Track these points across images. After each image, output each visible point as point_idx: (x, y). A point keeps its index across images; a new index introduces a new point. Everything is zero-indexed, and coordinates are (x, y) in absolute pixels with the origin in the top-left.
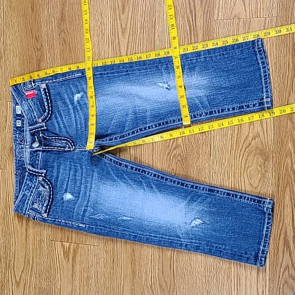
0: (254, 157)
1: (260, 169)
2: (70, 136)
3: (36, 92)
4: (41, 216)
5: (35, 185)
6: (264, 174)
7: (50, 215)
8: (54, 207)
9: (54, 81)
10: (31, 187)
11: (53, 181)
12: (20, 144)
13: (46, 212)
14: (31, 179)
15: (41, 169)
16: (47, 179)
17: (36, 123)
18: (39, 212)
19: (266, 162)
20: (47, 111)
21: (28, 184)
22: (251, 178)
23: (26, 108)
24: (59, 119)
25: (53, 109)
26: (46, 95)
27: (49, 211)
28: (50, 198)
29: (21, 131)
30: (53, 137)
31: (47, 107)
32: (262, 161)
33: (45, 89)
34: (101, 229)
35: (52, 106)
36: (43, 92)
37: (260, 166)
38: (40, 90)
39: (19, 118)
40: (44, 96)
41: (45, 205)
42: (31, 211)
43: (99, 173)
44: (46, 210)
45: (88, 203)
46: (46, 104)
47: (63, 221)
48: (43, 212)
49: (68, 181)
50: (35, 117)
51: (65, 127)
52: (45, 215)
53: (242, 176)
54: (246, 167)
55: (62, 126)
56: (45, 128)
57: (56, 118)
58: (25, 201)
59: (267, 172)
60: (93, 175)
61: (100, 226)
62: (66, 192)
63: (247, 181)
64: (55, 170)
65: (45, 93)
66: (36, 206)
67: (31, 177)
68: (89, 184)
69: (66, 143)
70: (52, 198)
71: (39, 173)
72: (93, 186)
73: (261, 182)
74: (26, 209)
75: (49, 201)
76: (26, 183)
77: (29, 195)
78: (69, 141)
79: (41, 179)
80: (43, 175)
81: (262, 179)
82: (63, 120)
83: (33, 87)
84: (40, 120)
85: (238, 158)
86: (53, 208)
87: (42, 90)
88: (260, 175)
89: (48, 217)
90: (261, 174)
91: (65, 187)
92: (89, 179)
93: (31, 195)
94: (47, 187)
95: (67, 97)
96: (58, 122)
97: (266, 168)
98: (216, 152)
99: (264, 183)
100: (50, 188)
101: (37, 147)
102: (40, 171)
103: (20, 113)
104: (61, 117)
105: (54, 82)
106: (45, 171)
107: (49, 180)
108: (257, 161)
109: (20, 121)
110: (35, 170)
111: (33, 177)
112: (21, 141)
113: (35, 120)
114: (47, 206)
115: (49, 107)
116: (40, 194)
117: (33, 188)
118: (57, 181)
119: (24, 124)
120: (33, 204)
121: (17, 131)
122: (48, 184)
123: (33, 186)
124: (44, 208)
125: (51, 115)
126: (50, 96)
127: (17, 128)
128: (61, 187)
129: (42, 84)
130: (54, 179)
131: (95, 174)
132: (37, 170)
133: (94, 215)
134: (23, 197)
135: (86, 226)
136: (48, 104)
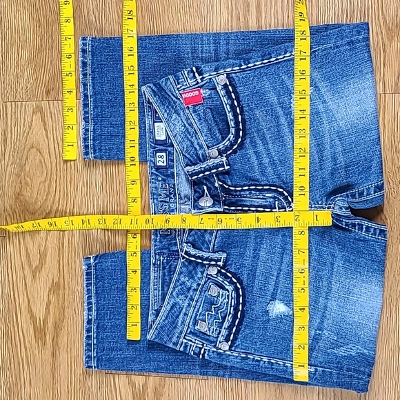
0: (37, 198)
1: (28, 179)
2: (284, 183)
3: (205, 93)
4: (215, 346)
5: (199, 285)
6: (21, 170)
7: (236, 347)
8: (248, 331)
9: (244, 67)
10: (189, 289)
11: (244, 277)
12: (166, 202)
13: (227, 340)
14: (190, 272)
15: (214, 252)
16: (230, 272)
17: (205, 158)
18: (211, 339)
19: (18, 190)
20: (233, 130)
21: (184, 283)
22: (41, 162)
23: (179, 128)
24: (261, 148)
25: (248, 127)
26: (230, 97)
27: (235, 339)
28: (236, 310)
29: (168, 176)
30: (245, 185)
31: (232, 124)
32: (24, 193)
33: (225, 86)
34: (351, 376)
35: (244, 121)
36: (222, 93)
37: (27, 184)
38: (215, 89)
39: (162, 147)
40: (225, 100)
41: (226, 324)
42: (191, 337)
43: (347, 260)
44: (229, 336)
45: (322, 322)
46: (230, 116)
47: (265, 359)
48: (221, 339)
49: (278, 277)
50: (201, 147)
51: (272, 163)
52: (225, 347)
53: (54, 165)
54: (48, 182)
55: (266, 160)
56: (227, 168)
57: (254, 145)
58: (178, 317)
59: (16, 175)
60: (333, 264)
61: (349, 370)
62: (273, 299)
63: (47, 157)
64: (249, 253)
65: (228, 92)
66: (202, 327)
67: (191, 268)
68: (324, 283)
69: (274, 198)
70: (243, 311)
71: (212, 260)
72: (335, 286)
73: (25, 157)
74: (181, 333)
75: (235, 317)
76: (178, 280)
77: (186, 304)
78: (282, 194)
79: (213, 271)
80: (221, 264)
81: (23, 162)
82: (268, 149)
83: (198, 83)
84: (214, 152)
85: (62, 196)
86: (245, 331)
87: (219, 88)
88: (27, 169)
89: (230, 350)
90: (25, 170)
91: (271, 288)
92: (325, 273)
93: (189, 305)
94: (230, 288)
95: (276, 101)
96: (256, 153)
97: (19, 181)
98: (97, 205)
99: (20, 155)
100: (236, 290)
101: (209, 207)
102: (214, 256)
103: (163, 138)
104: (265, 143)
105: (244, 70)
106: (224, 255)
107: (234, 275)
108: (32, 192)
109: (164, 154)
110: (200, 254)
111: (194, 269)
112: (167, 196)
113: (200, 152)
114: (230, 328)
115: (237, 123)
116: (211, 303)
117: (194, 290)
118: (254, 276)
119: (172, 161)
120: (195, 323)
121: (157, 175)
122: (231, 283)
123: (195, 286)
124: (224, 332)
125: (244, 138)
126: (238, 98)
127: (158, 168)
128: (263, 288)
129: (218, 75)
130: (245, 273)
131: (339, 263)
132: (206, 255)
133: (337, 347)
134: (172, 308)
135: (316, 370)
136: (235, 115)
